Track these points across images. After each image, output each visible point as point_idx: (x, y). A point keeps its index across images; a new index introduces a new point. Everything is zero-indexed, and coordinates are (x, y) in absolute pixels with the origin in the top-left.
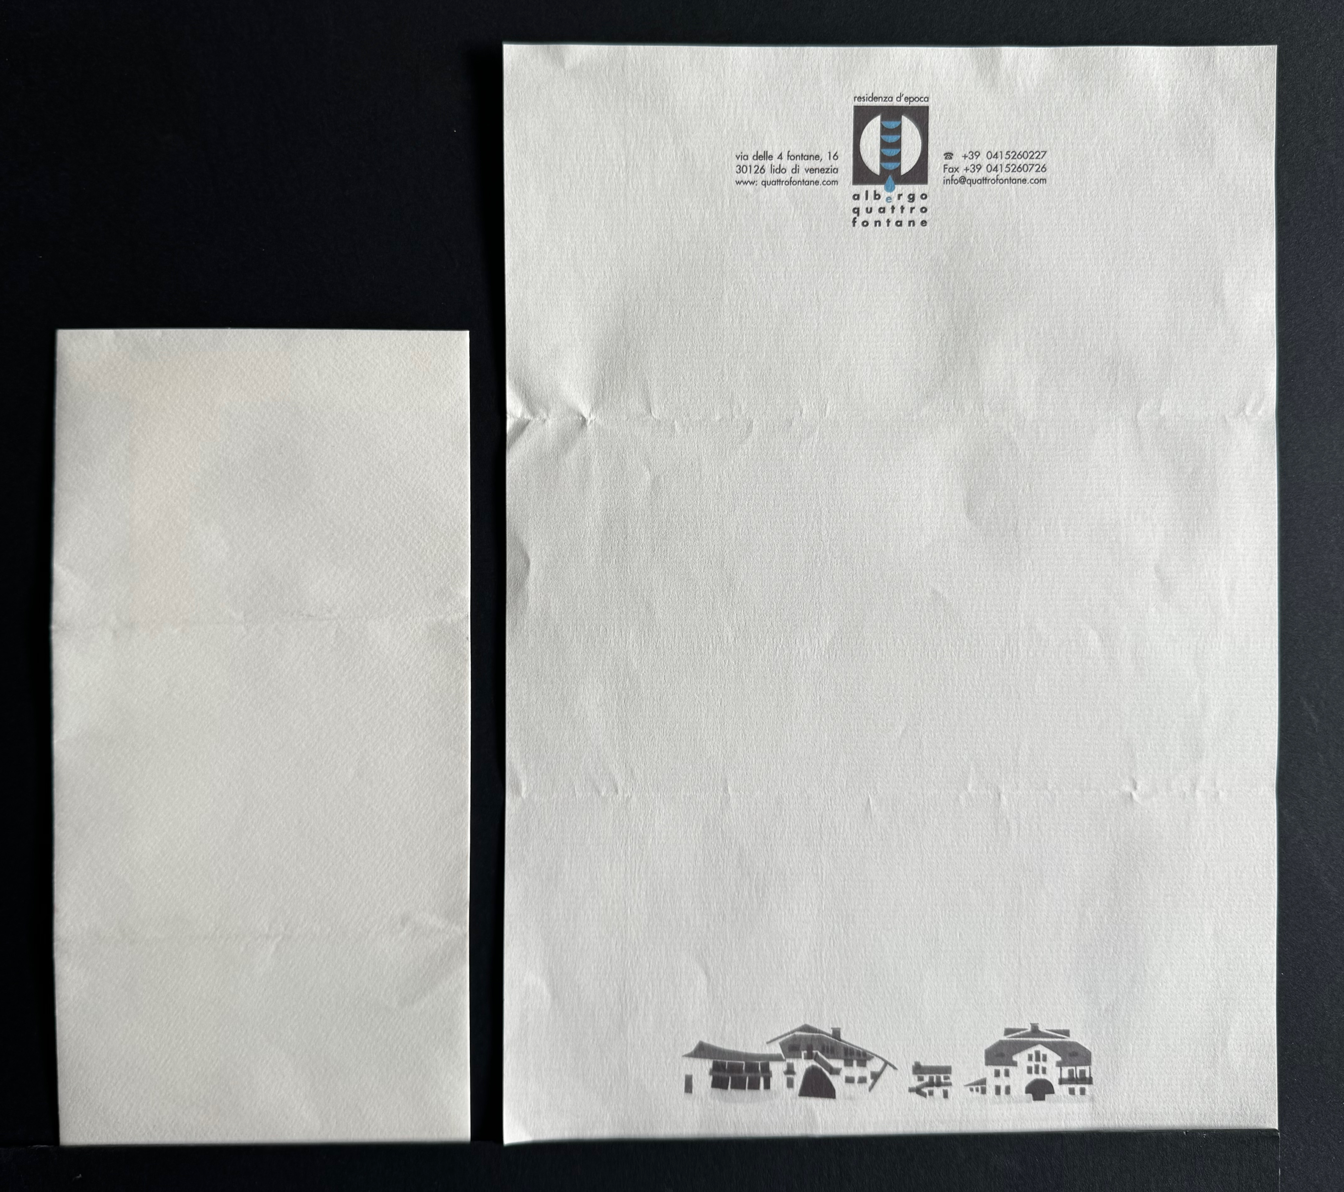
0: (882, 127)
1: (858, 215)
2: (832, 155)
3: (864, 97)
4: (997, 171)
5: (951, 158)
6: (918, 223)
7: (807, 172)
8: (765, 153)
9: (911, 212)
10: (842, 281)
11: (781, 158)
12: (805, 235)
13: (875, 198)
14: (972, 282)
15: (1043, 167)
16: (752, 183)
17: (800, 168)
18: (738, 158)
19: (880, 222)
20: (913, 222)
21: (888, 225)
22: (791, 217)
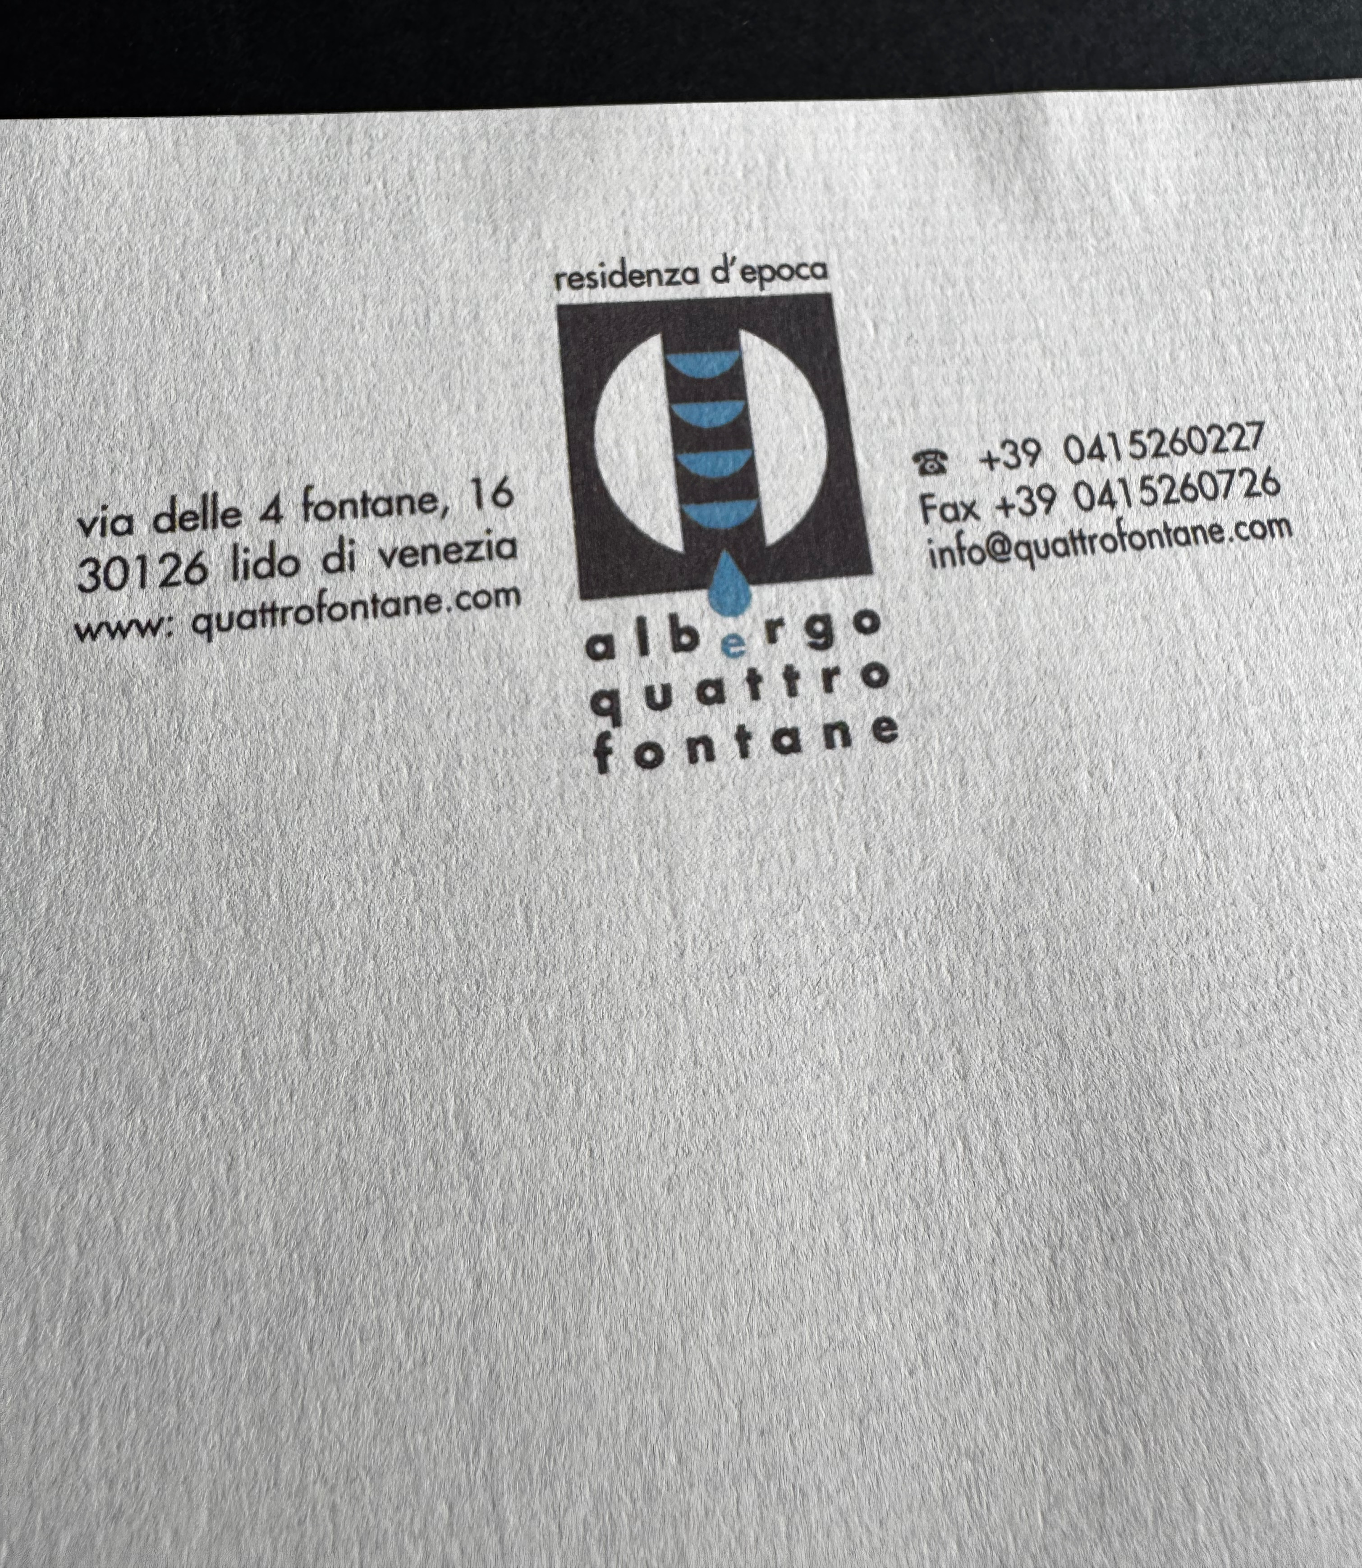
0: (672, 375)
1: (617, 723)
2: (488, 488)
3: (590, 275)
4: (1113, 504)
5: (941, 470)
6: (861, 733)
7: (388, 563)
8: (209, 500)
9: (828, 688)
10: (572, 1031)
11: (277, 518)
12: (392, 833)
13: (678, 647)
14: (1123, 963)
15: (1267, 478)
16: (149, 629)
17: (357, 548)
18: (87, 531)
19: (707, 741)
20: (843, 727)
21: (744, 753)
22: (328, 760)
